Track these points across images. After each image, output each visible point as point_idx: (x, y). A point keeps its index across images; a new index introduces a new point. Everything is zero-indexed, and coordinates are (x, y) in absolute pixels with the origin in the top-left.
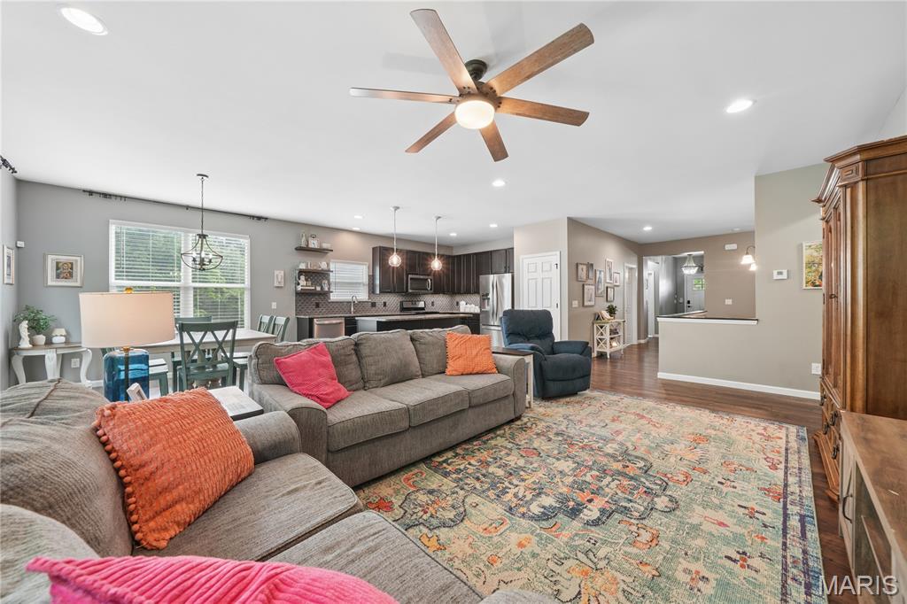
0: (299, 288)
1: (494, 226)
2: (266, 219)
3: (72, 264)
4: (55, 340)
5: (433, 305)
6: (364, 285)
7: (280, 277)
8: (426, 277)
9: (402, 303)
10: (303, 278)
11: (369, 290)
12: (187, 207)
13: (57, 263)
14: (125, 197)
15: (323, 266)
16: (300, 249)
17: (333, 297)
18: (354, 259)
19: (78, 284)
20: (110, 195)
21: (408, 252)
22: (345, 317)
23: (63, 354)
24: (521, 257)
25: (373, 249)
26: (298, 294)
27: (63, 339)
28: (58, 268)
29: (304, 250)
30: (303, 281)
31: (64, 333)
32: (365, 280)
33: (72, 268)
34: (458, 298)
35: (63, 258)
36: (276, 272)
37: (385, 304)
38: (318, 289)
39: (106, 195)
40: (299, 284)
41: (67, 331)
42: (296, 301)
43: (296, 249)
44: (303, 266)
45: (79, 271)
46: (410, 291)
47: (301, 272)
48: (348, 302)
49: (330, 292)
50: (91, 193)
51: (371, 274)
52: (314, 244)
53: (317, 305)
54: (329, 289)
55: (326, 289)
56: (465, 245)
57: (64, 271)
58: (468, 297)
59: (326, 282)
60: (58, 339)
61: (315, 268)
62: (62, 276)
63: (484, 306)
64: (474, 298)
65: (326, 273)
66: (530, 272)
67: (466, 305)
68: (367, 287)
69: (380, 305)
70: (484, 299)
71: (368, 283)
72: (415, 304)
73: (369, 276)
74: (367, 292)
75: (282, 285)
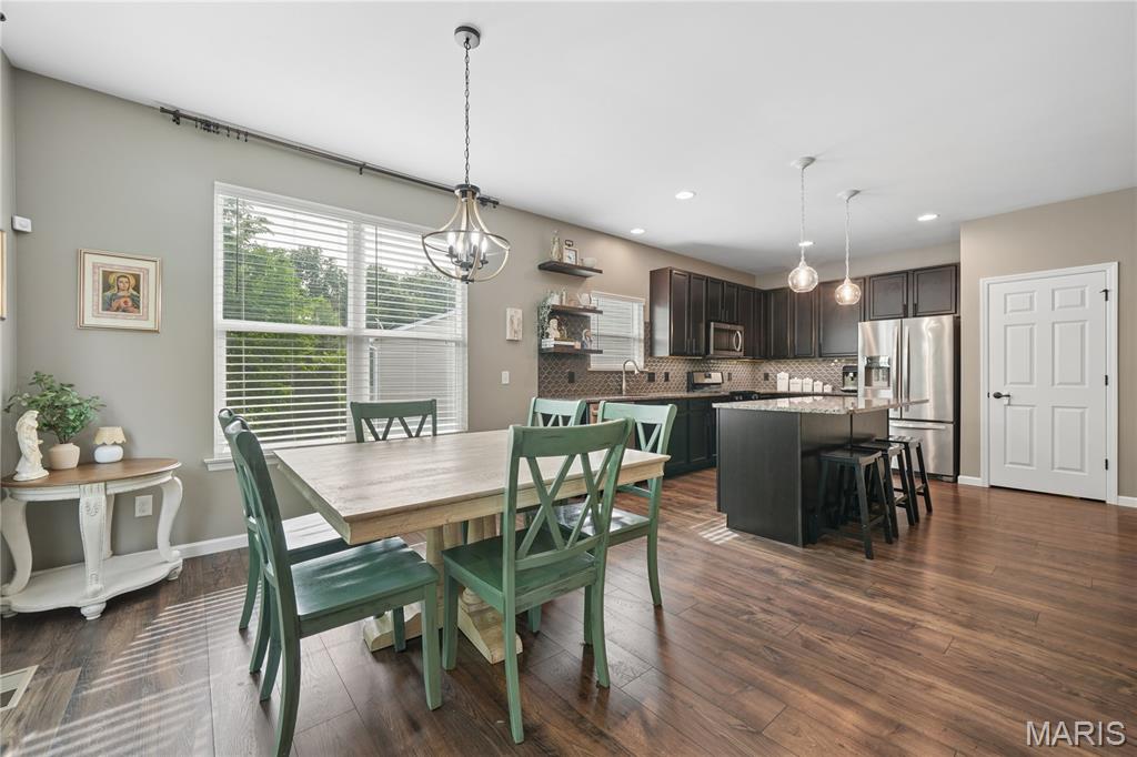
0: (550, 343)
2: (496, 203)
3: (137, 277)
4: (102, 455)
5: (730, 378)
6: (640, 340)
7: (516, 322)
8: (734, 327)
9: (690, 375)
10: (554, 323)
11: (646, 350)
12: (362, 168)
13: (106, 275)
14: (247, 134)
15: (584, 301)
17: (596, 364)
18: (622, 291)
19: (149, 325)
20: (217, 126)
21: (708, 279)
23: (117, 495)
24: (983, 282)
25: (651, 272)
26: (543, 354)
27: (118, 453)
28: (107, 287)
29: (554, 269)
30: (554, 330)
31: (121, 439)
32: (638, 330)
33: (137, 288)
35: (118, 264)
36: (509, 312)
37: (667, 375)
38: (577, 345)
39: (208, 126)
40: (547, 336)
41: (127, 435)
42: (540, 368)
43: (542, 267)
44: (554, 301)
45: (151, 294)
46: (712, 352)
47: (556, 312)
48: (617, 372)
49: (591, 352)
50: (177, 116)
51: (648, 320)
52: (569, 258)
53: (571, 378)
54: (591, 345)
55: (587, 346)
57: (121, 294)
58: (793, 365)
59: (587, 332)
60: (107, 454)
61: (572, 305)
62: (115, 304)
63: (868, 382)
64: (805, 366)
65: (586, 317)
66: (1012, 311)
67: (790, 378)
68: (643, 345)
69: (660, 378)
70: (868, 369)
71: (642, 337)
72: (710, 376)
73: (645, 323)
74: (643, 354)
75: (520, 337)
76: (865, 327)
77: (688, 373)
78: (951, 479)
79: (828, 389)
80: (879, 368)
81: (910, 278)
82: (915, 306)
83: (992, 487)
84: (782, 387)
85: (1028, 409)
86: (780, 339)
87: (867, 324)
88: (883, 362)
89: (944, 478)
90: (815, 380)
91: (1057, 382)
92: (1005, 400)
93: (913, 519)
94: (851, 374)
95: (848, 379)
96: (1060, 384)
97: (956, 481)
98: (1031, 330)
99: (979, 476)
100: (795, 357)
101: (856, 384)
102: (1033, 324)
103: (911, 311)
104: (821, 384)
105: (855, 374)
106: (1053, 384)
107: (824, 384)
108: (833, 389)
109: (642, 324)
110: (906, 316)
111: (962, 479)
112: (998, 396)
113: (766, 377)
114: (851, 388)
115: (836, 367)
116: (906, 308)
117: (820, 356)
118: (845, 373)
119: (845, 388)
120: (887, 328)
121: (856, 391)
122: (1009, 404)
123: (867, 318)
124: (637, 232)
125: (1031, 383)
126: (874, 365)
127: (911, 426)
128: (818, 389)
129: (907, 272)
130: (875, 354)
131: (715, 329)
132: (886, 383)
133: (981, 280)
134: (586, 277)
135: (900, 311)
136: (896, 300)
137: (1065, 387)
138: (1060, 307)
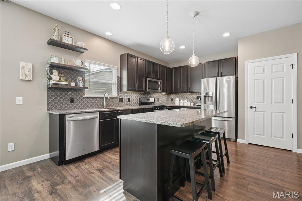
0: (51, 82)
1: (226, 35)
5: (158, 101)
8: (157, 81)
9: (140, 99)
10: (55, 72)
11: (118, 89)
15: (78, 63)
16: (52, 43)
17: (88, 93)
21: (146, 60)
22: (100, 112)
24: (246, 62)
25: (120, 55)
30: (55, 75)
32: (114, 80)
34: (172, 96)
36: (22, 64)
38: (73, 84)
40: (50, 79)
42: (48, 96)
43: (49, 43)
44: (55, 61)
46: (147, 90)
47: (53, 67)
49: (84, 88)
52: (67, 40)
53: (72, 101)
54: (84, 85)
55: (81, 85)
56: (178, 61)
58: (181, 95)
59: (81, 79)
61: (69, 64)
63: (205, 102)
64: (185, 96)
65: (82, 71)
66: (257, 74)
67: (180, 100)
68: (116, 86)
69: (125, 100)
70: (205, 97)
71: (116, 83)
72: (149, 100)
73: (118, 77)
74: (116, 90)
75: (31, 78)
76: (204, 81)
77: (139, 98)
78: (234, 140)
79: (192, 105)
80: (209, 96)
81: (220, 63)
82: (221, 73)
83: (249, 144)
84: (177, 104)
85: (263, 113)
86: (176, 86)
87: (205, 79)
88: (210, 94)
89: (232, 140)
90: (188, 101)
91: (273, 102)
92: (254, 109)
93: (222, 172)
94: (199, 99)
95: (198, 101)
96: (274, 103)
97: (236, 141)
98: (264, 81)
99: (245, 140)
100: (181, 93)
101: (201, 103)
102: (265, 79)
103: (220, 74)
104: (190, 102)
105: (201, 99)
106: (272, 103)
107: (191, 103)
108: (194, 104)
109: (116, 77)
110: (218, 76)
111: (239, 141)
112: (251, 108)
113: (172, 100)
114: (200, 104)
115: (195, 96)
116: (218, 74)
117: (189, 92)
118: (198, 99)
119: (197, 104)
120: (212, 80)
121: (201, 105)
122: (255, 111)
123: (205, 77)
124: (108, 34)
125: (264, 102)
126: (208, 95)
127: (220, 119)
128: (189, 105)
129: (218, 61)
130: (208, 91)
131: (149, 81)
132: (211, 102)
133: (245, 62)
134: (82, 53)
135: (216, 75)
136: (215, 71)
137: (276, 104)
138: (275, 72)
